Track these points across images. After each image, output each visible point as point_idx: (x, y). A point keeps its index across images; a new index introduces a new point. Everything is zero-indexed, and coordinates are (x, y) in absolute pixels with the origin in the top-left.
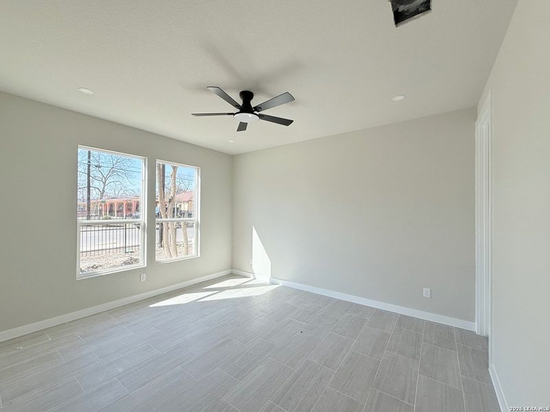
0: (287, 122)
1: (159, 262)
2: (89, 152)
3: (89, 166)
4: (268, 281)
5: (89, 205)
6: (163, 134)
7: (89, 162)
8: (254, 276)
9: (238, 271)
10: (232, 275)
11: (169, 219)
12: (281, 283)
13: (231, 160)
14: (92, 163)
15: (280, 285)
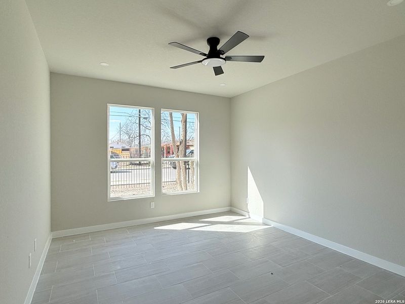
0: (259, 59)
1: (164, 194)
2: (140, 111)
3: (140, 118)
4: (261, 221)
5: (140, 149)
6: (165, 86)
7: (140, 115)
8: (249, 215)
9: (235, 209)
10: (231, 212)
11: (180, 158)
12: (273, 224)
13: (229, 102)
14: (142, 116)
15: (272, 226)
